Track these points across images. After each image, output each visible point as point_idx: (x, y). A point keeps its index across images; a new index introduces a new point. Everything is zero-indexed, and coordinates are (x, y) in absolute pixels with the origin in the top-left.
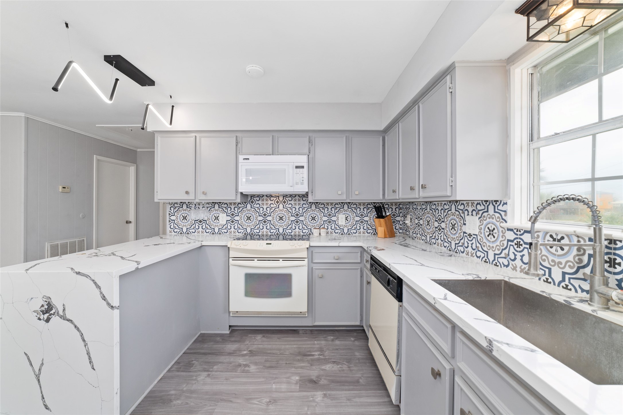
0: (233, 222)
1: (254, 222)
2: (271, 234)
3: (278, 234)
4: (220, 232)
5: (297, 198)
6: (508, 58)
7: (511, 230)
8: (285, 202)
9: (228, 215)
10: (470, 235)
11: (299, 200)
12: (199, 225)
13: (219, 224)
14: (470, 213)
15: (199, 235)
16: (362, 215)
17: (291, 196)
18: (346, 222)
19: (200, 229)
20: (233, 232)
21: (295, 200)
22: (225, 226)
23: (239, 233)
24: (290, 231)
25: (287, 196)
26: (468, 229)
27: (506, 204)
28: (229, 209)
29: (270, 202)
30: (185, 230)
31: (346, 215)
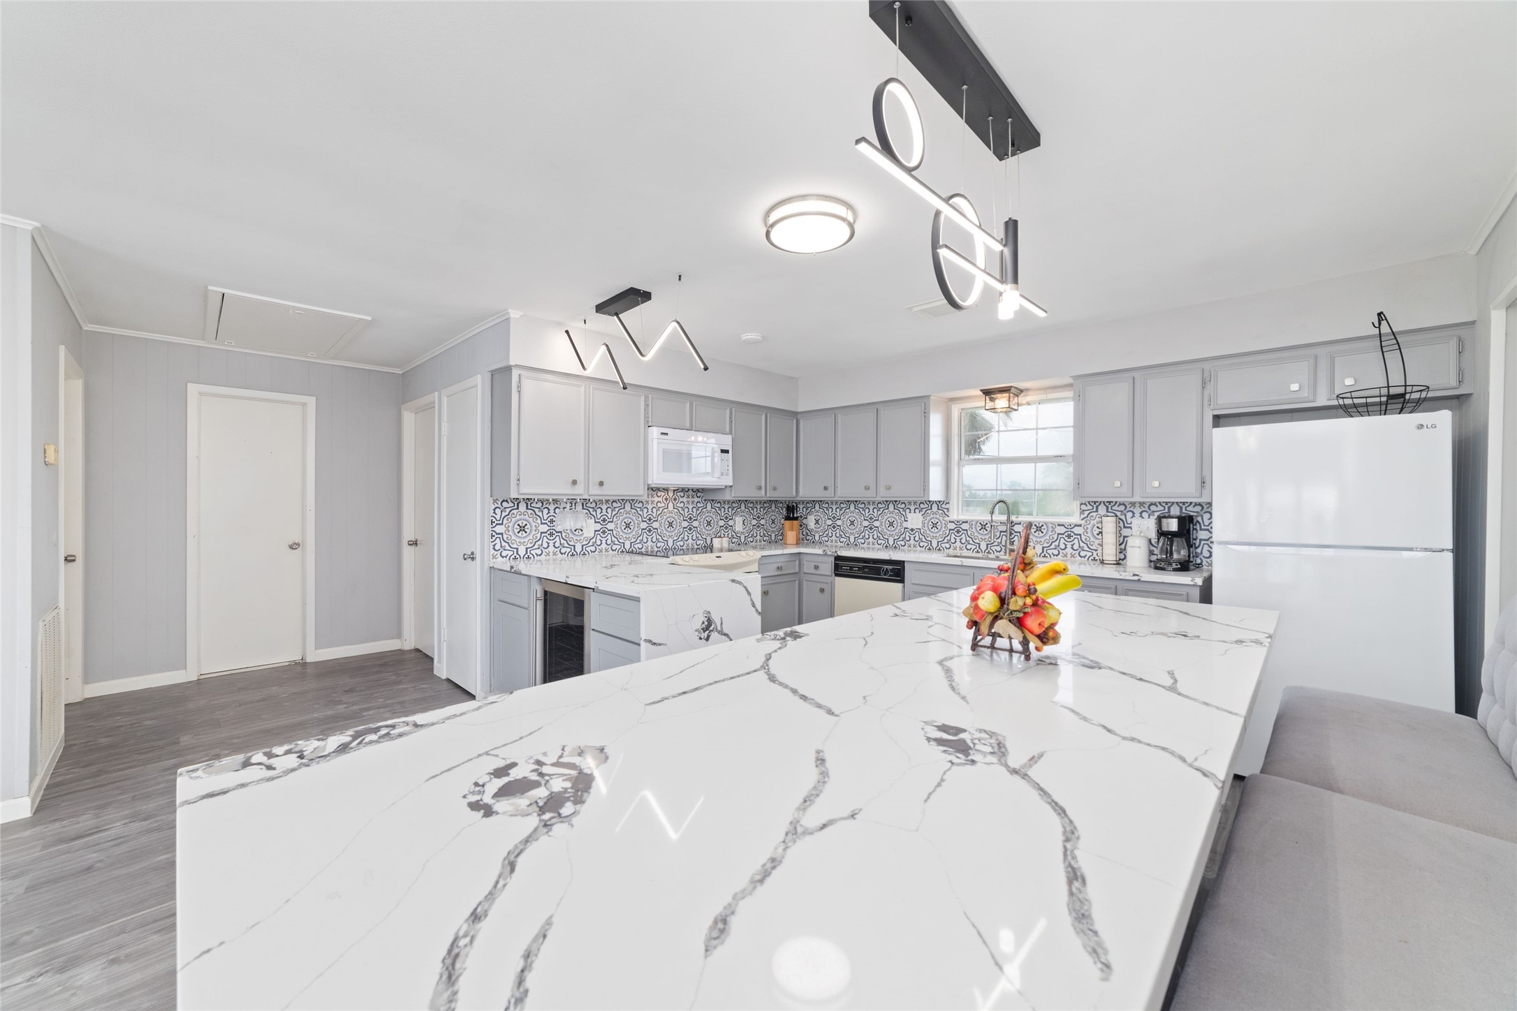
0: (604, 533)
1: (635, 531)
2: (657, 549)
3: (666, 549)
5: (691, 492)
6: (951, 399)
7: (953, 522)
8: (675, 499)
9: (597, 520)
10: (912, 530)
11: (693, 497)
12: (549, 541)
13: (582, 538)
14: (912, 511)
15: (549, 560)
16: (759, 517)
17: (683, 490)
18: (743, 527)
20: (604, 551)
21: (688, 497)
22: (591, 541)
24: (681, 543)
26: (909, 525)
27: (949, 503)
29: (656, 499)
31: (743, 517)
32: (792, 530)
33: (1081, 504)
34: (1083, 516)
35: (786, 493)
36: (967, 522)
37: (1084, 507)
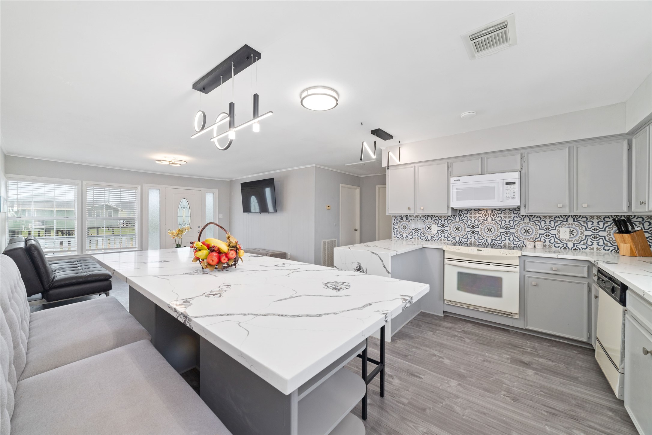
0: (443, 231)
1: (462, 232)
2: (478, 243)
3: (486, 244)
4: (432, 239)
5: (507, 211)
8: (493, 215)
9: (439, 225)
11: (509, 214)
12: (415, 233)
15: (415, 241)
16: (595, 230)
17: (500, 209)
18: (570, 236)
19: (416, 236)
20: (443, 240)
21: (505, 214)
22: (436, 235)
23: (448, 241)
24: (499, 242)
25: (496, 209)
28: (440, 221)
29: (478, 215)
30: (404, 236)
31: (570, 228)
32: (625, 243)
35: (622, 210)
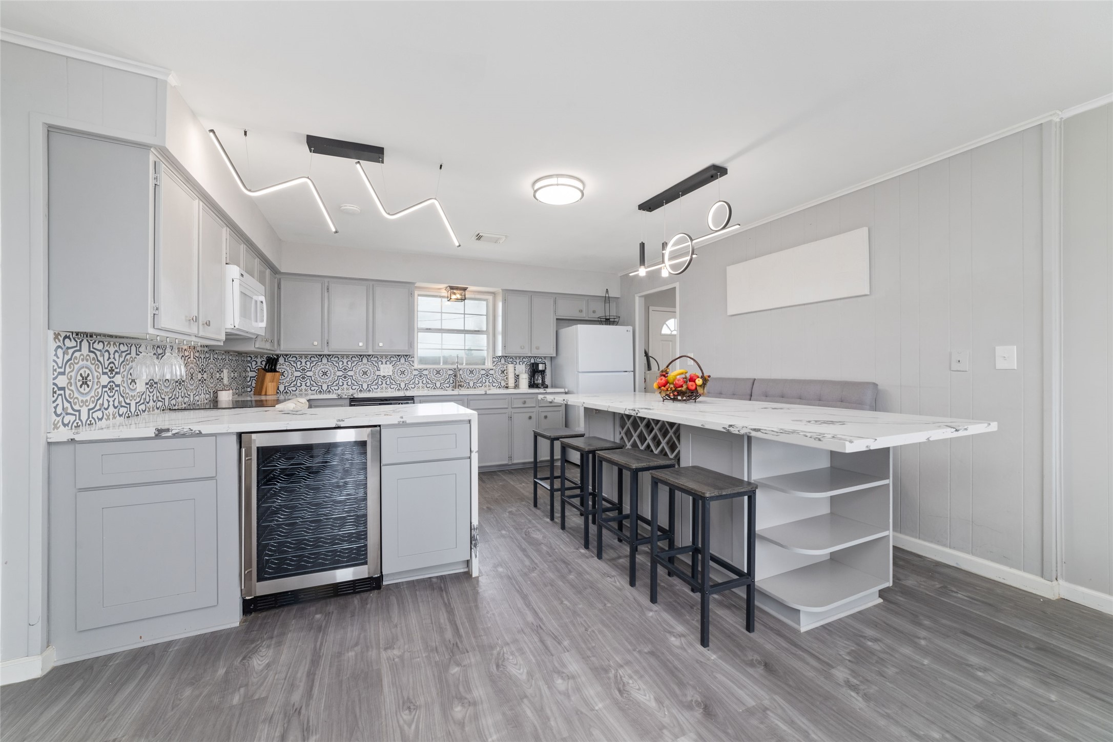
7: (417, 370)
10: (384, 377)
14: (384, 363)
26: (381, 373)
27: (412, 356)
33: (493, 358)
34: (494, 364)
36: (427, 370)
37: (494, 359)
